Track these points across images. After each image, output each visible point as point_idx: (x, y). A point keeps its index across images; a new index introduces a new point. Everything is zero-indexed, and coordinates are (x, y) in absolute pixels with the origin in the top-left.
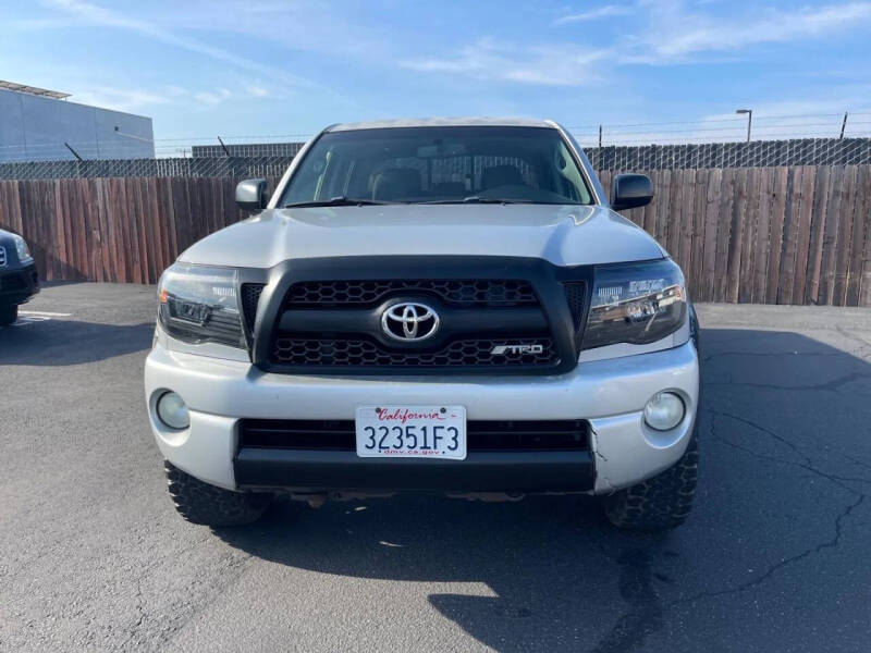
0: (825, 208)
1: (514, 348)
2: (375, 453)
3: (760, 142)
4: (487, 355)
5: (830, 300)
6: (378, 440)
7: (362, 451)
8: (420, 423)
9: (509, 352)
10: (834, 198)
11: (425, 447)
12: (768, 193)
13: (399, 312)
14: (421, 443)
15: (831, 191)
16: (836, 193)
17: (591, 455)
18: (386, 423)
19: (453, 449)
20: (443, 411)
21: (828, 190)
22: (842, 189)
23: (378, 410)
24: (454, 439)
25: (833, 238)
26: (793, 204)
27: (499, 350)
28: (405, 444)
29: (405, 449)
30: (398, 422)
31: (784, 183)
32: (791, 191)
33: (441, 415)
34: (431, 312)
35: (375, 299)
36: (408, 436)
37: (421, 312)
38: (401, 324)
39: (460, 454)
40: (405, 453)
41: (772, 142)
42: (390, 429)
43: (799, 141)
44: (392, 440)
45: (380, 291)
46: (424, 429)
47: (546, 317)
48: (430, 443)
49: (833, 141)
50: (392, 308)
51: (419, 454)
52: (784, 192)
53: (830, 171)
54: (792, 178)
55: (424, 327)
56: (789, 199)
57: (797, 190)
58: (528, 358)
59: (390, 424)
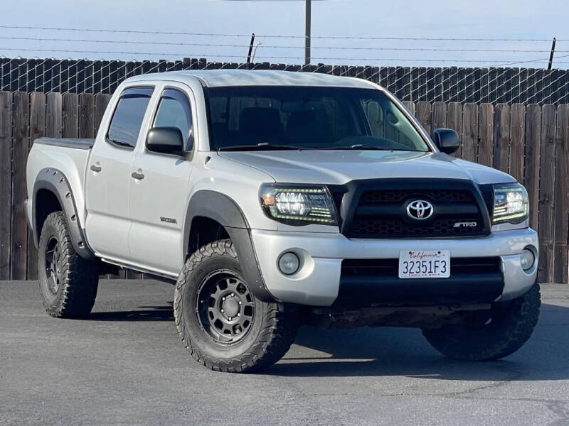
0: (538, 157)
1: (464, 224)
2: (407, 276)
3: (454, 69)
4: (452, 227)
5: (551, 278)
6: (409, 269)
7: (401, 275)
8: (428, 259)
9: (461, 225)
10: (547, 145)
11: (431, 272)
12: (472, 136)
13: (415, 205)
14: (428, 270)
15: (544, 137)
16: (550, 140)
17: (502, 275)
18: (413, 259)
19: (443, 272)
20: (439, 253)
21: (540, 137)
22: (555, 133)
23: (410, 253)
24: (444, 267)
25: (550, 198)
26: (502, 152)
27: (457, 225)
28: (422, 270)
29: (421, 273)
30: (418, 259)
31: (490, 125)
32: (499, 135)
33: (438, 255)
34: (430, 205)
35: (400, 199)
36: (423, 266)
37: (425, 205)
38: (416, 211)
39: (447, 275)
40: (421, 276)
41: (470, 70)
42: (415, 262)
43: (501, 70)
44: (415, 269)
45: (402, 195)
46: (430, 262)
47: (479, 209)
48: (433, 270)
49: (540, 72)
50: (412, 203)
51: (427, 276)
52: (491, 137)
53: (541, 110)
54: (499, 120)
55: (427, 212)
56: (497, 146)
57: (505, 134)
58: (469, 228)
59: (415, 260)
